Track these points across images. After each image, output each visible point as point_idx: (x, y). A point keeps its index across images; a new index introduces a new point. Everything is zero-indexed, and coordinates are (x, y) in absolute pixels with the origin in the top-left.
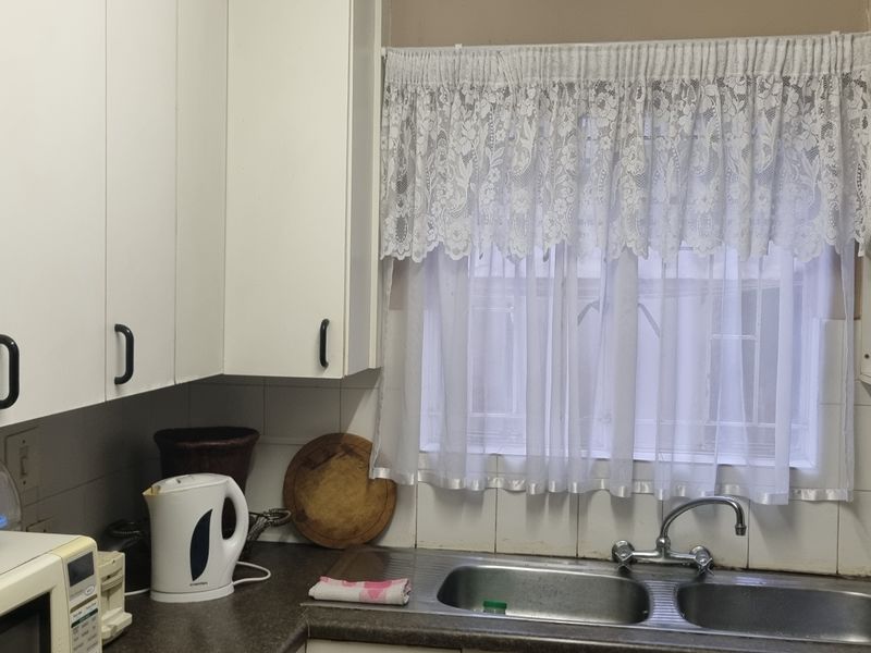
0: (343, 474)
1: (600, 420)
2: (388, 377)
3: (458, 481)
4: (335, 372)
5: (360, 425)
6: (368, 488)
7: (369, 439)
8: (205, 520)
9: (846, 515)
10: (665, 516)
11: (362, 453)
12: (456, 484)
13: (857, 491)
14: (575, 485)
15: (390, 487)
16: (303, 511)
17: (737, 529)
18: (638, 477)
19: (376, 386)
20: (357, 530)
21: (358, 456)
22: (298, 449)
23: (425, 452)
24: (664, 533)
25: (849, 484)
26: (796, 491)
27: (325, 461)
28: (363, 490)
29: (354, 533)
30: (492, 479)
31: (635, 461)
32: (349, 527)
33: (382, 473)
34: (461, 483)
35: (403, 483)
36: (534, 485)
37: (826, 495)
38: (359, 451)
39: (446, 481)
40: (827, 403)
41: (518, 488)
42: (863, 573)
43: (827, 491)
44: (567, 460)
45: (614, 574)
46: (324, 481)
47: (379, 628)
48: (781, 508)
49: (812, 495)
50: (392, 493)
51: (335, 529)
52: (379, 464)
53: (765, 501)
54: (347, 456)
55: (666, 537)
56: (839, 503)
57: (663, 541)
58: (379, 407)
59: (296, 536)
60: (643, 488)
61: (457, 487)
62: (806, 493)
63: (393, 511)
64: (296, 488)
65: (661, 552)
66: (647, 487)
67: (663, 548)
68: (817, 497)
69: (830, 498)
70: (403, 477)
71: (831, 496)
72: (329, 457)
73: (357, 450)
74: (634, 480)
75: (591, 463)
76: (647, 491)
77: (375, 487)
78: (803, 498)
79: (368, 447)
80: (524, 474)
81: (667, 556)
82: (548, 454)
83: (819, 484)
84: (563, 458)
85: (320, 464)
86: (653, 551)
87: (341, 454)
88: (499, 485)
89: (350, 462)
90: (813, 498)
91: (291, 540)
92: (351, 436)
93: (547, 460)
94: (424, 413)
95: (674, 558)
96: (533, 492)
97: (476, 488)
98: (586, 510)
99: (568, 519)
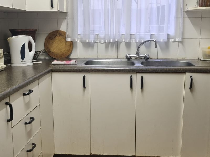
0: (59, 40)
1: (123, 26)
2: (69, 16)
3: (88, 40)
4: (55, 9)
5: (63, 28)
6: (66, 43)
7: (66, 32)
8: (24, 45)
9: (180, 44)
10: (138, 46)
11: (64, 35)
12: (87, 41)
13: (183, 38)
14: (117, 39)
15: (71, 43)
16: (50, 50)
17: (155, 46)
18: (132, 38)
19: (67, 18)
20: (63, 54)
21: (63, 36)
22: (47, 35)
23: (80, 34)
24: (138, 50)
25: (181, 36)
26: (169, 40)
27: (55, 37)
28: (65, 44)
29: (63, 55)
30: (96, 40)
31: (131, 34)
32: (61, 53)
33: (69, 40)
34: (89, 41)
35: (75, 41)
36: (107, 40)
37: (176, 40)
38: (63, 34)
39: (85, 40)
40: (177, 17)
41: (103, 42)
42: (184, 58)
43: (176, 39)
44: (115, 35)
45: (126, 60)
46: (55, 42)
47: (69, 68)
48: (166, 42)
49: (172, 40)
50: (72, 45)
51: (58, 54)
52: (68, 38)
53: (162, 41)
54: (60, 36)
55: (138, 51)
56: (179, 42)
57: (138, 52)
58: (67, 22)
59: (48, 57)
60: (133, 41)
61: (88, 42)
62: (171, 40)
63: (72, 49)
64: (47, 44)
65: (137, 55)
66: (134, 40)
67: (138, 54)
68: (174, 40)
69: (177, 41)
70: (74, 40)
71: (177, 40)
72: (55, 36)
73: (62, 34)
74: (131, 39)
75: (121, 35)
76: (134, 41)
77: (67, 43)
78: (171, 41)
79: (65, 33)
80: (105, 39)
81: (138, 56)
82: (110, 33)
83: (174, 38)
84: (114, 34)
85: (53, 38)
86: (135, 55)
87: (58, 35)
88: (98, 42)
89: (61, 37)
90: (173, 41)
91: (47, 58)
92: (61, 31)
93: (110, 35)
94: (79, 26)
95: (140, 56)
96: (106, 42)
97: (93, 42)
98: (119, 47)
99: (115, 50)
